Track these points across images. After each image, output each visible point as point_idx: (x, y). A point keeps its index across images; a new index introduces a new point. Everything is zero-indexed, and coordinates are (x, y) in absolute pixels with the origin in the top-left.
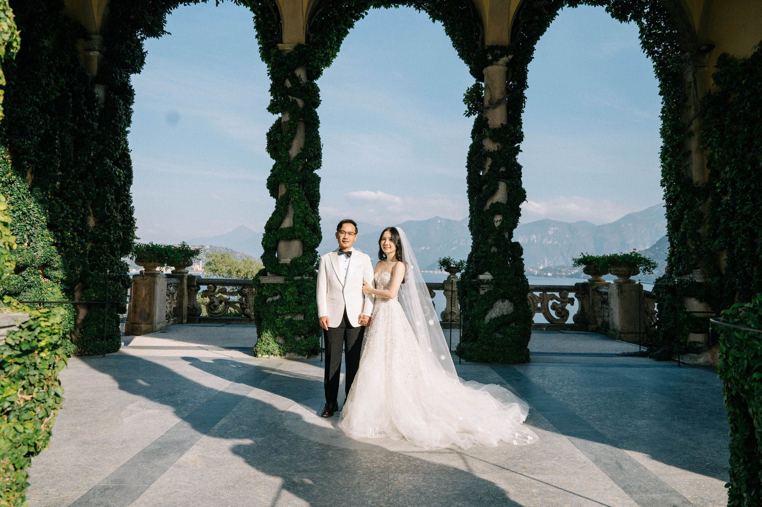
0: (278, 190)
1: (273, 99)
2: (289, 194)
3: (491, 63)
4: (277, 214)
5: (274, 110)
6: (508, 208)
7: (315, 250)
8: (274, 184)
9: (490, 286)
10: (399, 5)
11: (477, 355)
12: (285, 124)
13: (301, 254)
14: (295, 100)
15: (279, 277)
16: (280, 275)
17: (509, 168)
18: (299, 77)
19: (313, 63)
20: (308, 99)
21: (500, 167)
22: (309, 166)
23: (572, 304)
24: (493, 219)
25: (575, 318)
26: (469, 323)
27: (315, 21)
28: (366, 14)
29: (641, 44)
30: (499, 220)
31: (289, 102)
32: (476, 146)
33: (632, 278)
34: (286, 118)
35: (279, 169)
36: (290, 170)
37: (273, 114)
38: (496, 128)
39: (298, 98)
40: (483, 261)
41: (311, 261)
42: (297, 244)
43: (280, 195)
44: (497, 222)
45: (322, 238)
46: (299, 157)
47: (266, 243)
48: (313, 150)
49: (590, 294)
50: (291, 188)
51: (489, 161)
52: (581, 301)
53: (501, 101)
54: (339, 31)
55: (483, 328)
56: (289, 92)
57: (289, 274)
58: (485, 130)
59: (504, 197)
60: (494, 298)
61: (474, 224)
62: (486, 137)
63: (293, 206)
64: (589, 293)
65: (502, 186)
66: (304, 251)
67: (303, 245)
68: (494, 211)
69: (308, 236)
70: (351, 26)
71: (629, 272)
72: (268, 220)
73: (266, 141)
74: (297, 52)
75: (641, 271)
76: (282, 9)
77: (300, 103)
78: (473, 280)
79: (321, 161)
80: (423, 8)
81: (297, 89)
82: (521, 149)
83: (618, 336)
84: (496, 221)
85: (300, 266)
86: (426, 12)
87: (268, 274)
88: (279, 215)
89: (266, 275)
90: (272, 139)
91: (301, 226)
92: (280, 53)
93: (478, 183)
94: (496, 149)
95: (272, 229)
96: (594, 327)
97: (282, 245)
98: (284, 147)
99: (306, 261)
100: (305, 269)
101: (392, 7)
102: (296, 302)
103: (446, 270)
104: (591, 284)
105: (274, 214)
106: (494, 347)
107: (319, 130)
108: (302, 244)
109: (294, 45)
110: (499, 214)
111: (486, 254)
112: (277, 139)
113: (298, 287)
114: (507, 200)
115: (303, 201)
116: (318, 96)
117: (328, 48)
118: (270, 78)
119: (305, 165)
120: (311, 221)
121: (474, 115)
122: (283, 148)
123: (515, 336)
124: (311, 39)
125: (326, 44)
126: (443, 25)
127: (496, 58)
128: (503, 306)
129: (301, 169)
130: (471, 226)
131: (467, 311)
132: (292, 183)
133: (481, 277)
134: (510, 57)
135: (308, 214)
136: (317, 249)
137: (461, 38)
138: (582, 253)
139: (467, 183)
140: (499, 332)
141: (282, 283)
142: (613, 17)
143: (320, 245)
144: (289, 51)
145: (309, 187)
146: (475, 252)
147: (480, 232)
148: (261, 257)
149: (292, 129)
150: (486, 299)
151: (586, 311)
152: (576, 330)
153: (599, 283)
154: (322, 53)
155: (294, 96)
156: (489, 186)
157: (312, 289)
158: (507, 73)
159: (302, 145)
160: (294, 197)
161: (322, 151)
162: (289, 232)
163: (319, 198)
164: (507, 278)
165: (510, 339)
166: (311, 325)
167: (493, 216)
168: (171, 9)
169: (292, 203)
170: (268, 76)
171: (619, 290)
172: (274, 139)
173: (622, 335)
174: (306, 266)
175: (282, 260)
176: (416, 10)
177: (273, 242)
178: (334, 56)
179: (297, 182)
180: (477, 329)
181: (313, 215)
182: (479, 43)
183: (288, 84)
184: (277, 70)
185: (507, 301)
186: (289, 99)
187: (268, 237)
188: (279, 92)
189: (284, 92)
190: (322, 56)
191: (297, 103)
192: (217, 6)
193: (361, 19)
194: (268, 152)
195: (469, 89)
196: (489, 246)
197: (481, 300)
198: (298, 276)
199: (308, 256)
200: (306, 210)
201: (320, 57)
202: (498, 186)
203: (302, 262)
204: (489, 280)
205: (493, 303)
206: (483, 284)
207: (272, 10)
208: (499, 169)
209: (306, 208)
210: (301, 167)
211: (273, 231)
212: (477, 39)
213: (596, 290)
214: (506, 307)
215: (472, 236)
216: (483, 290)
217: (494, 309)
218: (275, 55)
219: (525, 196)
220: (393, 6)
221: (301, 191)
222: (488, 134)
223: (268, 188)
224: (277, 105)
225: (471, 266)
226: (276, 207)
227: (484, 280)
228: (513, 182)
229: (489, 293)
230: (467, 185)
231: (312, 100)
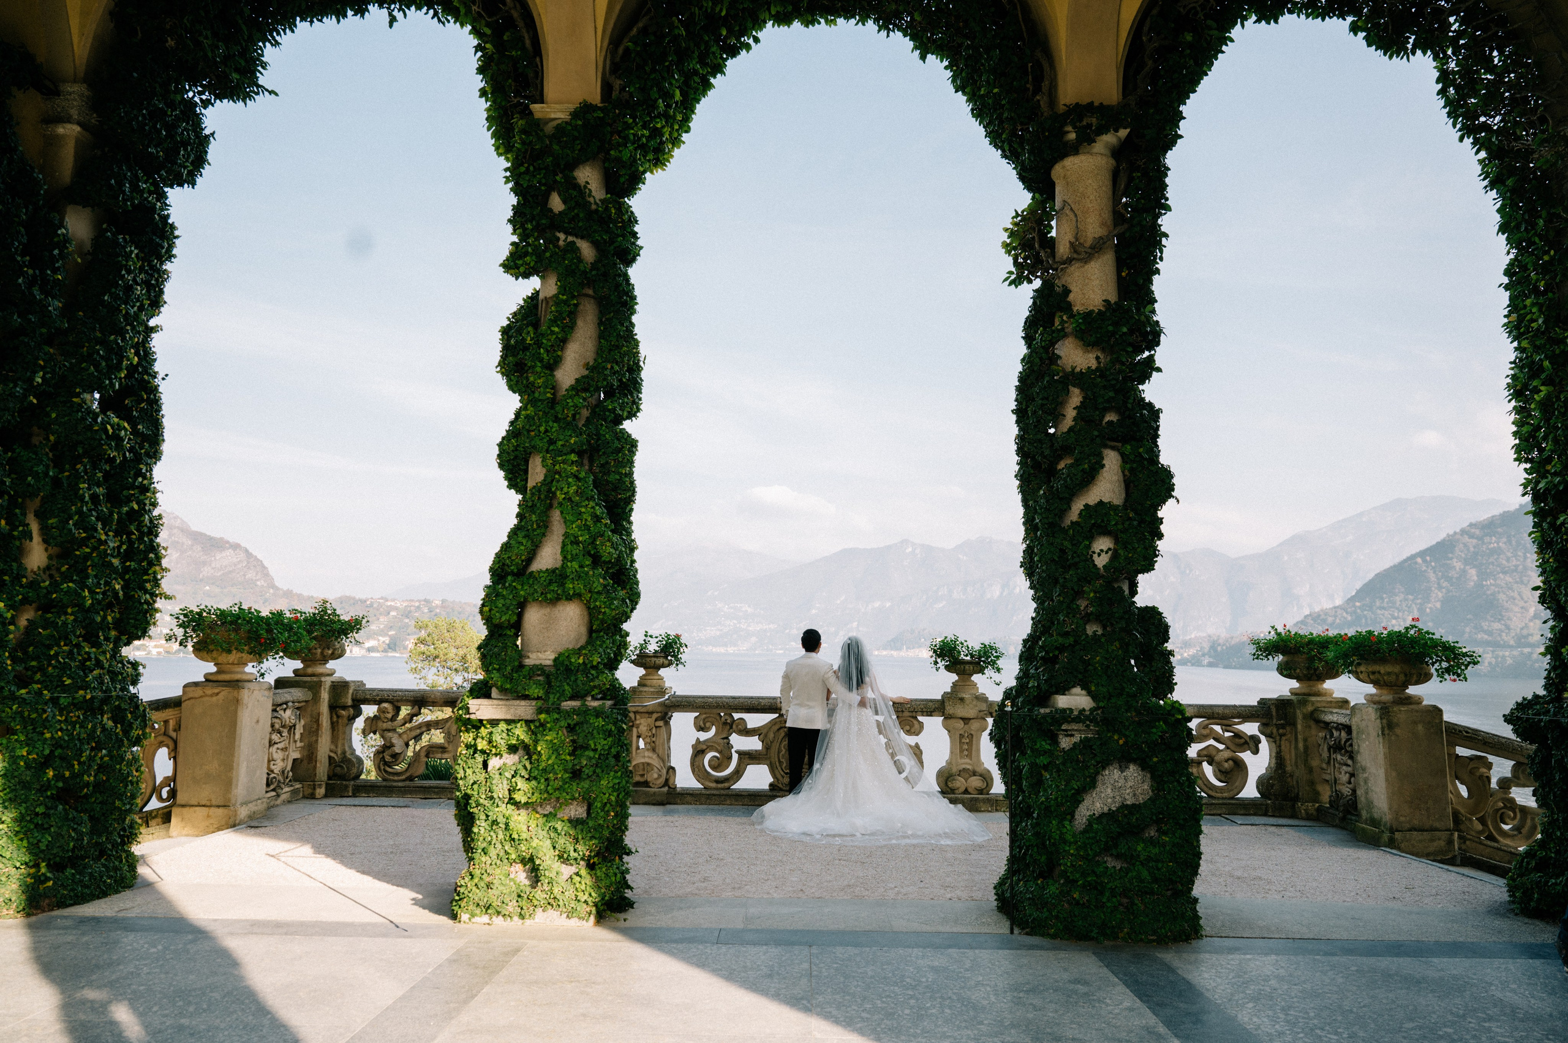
0: (526, 472)
1: (517, 240)
2: (552, 481)
3: (1074, 149)
4: (521, 534)
5: (518, 268)
6: (1130, 519)
7: (621, 629)
8: (516, 457)
9: (1088, 726)
10: (838, 20)
11: (1057, 917)
12: (547, 303)
13: (583, 640)
14: (573, 243)
15: (523, 703)
16: (526, 697)
17: (1127, 413)
18: (585, 187)
19: (620, 152)
20: (605, 240)
21: (1106, 410)
22: (606, 409)
23: (1256, 751)
24: (1089, 547)
25: (1263, 784)
26: (1033, 828)
27: (627, 49)
28: (757, 40)
29: (1445, 107)
30: (1105, 549)
31: (558, 247)
32: (1041, 359)
33: (1412, 690)
34: (551, 289)
35: (527, 417)
36: (556, 419)
37: (517, 279)
38: (1092, 311)
39: (582, 238)
40: (1064, 657)
41: (609, 659)
42: (571, 613)
43: (531, 484)
44: (1099, 555)
45: (639, 596)
46: (582, 386)
47: (490, 610)
48: (617, 368)
49: (1299, 727)
50: (557, 467)
51: (1075, 398)
52: (1275, 742)
53: (1104, 243)
54: (688, 76)
55: (1071, 843)
56: (555, 223)
57: (547, 693)
58: (1061, 317)
59: (1117, 491)
60: (1098, 759)
61: (1039, 561)
62: (1065, 336)
63: (562, 513)
64: (1294, 724)
65: (1112, 460)
66: (591, 631)
67: (590, 614)
68: (1094, 524)
69: (599, 593)
70: (718, 69)
71: (1406, 675)
72: (498, 549)
73: (499, 347)
74: (580, 123)
75: (1435, 674)
76: (544, 20)
77: (586, 250)
78: (1042, 711)
79: (640, 399)
80: (895, 25)
81: (578, 215)
82: (1158, 364)
83: (1386, 836)
84: (1097, 551)
85: (578, 671)
86: (905, 36)
87: (494, 692)
88: (524, 537)
89: (488, 696)
90: (512, 342)
91: (581, 566)
92: (535, 125)
93: (1047, 452)
94: (1094, 364)
95: (508, 574)
96: (1311, 807)
97: (534, 616)
98: (541, 361)
99: (596, 659)
100: (592, 680)
101: (819, 23)
102: (566, 771)
103: (948, 668)
104: (1299, 702)
105: (514, 533)
106: (1102, 893)
107: (635, 319)
108: (586, 613)
109: (572, 107)
110: (1105, 532)
111: (1075, 641)
112: (524, 340)
113: (571, 729)
114: (1124, 495)
115: (587, 499)
116: (634, 235)
117: (659, 116)
118: (511, 189)
119: (598, 411)
120: (607, 551)
121: (1030, 282)
122: (539, 364)
123: (1160, 865)
124: (615, 94)
125: (654, 106)
126: (946, 68)
127: (1087, 138)
128: (1122, 781)
129: (587, 418)
130: (1029, 566)
131: (1024, 792)
132: (560, 453)
133: (1062, 701)
134: (1123, 133)
135: (602, 536)
136: (625, 626)
137: (996, 90)
138: (1273, 627)
139: (1017, 454)
140: (1114, 852)
141: (529, 718)
142: (1369, 45)
143: (635, 614)
144: (559, 121)
145: (607, 463)
146: (1043, 633)
147: (1056, 582)
148: (479, 648)
149: (564, 315)
150: (1078, 761)
151: (1289, 769)
152: (1265, 815)
153: (1319, 699)
154: (644, 127)
155: (571, 234)
156: (1076, 460)
157: (609, 736)
158: (1115, 175)
159: (590, 356)
160: (565, 490)
161: (643, 375)
162: (550, 582)
163: (634, 492)
164: (1135, 704)
165: (1145, 874)
166: (606, 833)
167: (1091, 538)
168: (279, 34)
169: (561, 504)
170: (506, 183)
171: (1385, 721)
172: (517, 342)
173: (1398, 835)
174: (593, 672)
175: (533, 656)
176: (879, 31)
177: (508, 609)
178: (676, 142)
179: (573, 451)
180: (1054, 844)
181: (615, 538)
182: (1042, 99)
183: (556, 203)
184: (528, 168)
185: (1132, 767)
186: (558, 239)
187: (497, 596)
188: (532, 222)
189: (544, 221)
190: (643, 135)
191: (578, 249)
192: (391, 26)
193: (744, 52)
194: (503, 374)
195: (1017, 214)
196: (1081, 619)
197: (1064, 764)
198: (571, 698)
199: (601, 646)
200: (595, 523)
201: (639, 139)
202: (1103, 458)
203: (584, 662)
204: (1084, 710)
205: (1098, 773)
206: (1069, 723)
207: (521, 24)
208: (1103, 417)
209: (597, 519)
210: (585, 413)
211: (509, 578)
212: (1038, 90)
213: (1314, 718)
214: (1130, 784)
215: (1032, 592)
216: (1067, 736)
217: (1100, 787)
218: (523, 131)
219: (1171, 488)
220: (822, 21)
221: (582, 475)
222: (1070, 328)
223: (501, 466)
224: (526, 254)
225: (1032, 671)
226: (518, 515)
227: (1071, 710)
228: (1141, 450)
229: (1085, 744)
230: (1017, 458)
231: (616, 244)
